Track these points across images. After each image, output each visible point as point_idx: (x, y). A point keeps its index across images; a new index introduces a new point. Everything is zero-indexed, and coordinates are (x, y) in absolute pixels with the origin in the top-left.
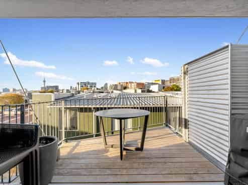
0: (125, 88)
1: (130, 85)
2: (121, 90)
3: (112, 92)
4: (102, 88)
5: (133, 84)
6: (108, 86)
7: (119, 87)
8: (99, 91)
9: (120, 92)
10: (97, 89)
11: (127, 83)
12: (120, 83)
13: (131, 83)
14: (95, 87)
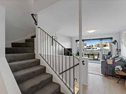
0: (105, 46)
3: (96, 48)
4: (90, 46)
8: (88, 48)
10: (87, 47)
14: (86, 45)
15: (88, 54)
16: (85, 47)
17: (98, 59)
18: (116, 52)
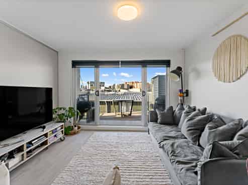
0: (131, 87)
1: (135, 84)
2: (127, 89)
3: (119, 91)
4: (110, 87)
5: (138, 84)
6: (116, 85)
7: (126, 87)
8: (107, 90)
9: (127, 91)
10: (106, 88)
11: (133, 83)
12: (126, 83)
13: (137, 82)
14: (103, 86)
15: (108, 102)
16: (103, 88)
17: (132, 115)
18: (179, 98)
